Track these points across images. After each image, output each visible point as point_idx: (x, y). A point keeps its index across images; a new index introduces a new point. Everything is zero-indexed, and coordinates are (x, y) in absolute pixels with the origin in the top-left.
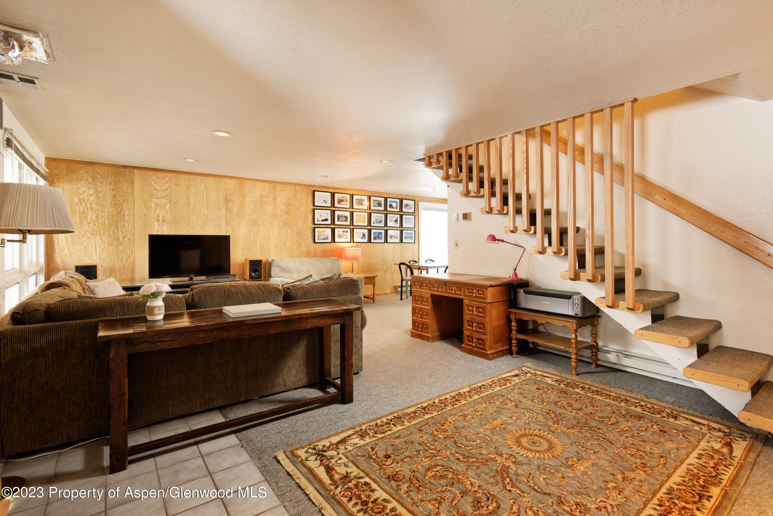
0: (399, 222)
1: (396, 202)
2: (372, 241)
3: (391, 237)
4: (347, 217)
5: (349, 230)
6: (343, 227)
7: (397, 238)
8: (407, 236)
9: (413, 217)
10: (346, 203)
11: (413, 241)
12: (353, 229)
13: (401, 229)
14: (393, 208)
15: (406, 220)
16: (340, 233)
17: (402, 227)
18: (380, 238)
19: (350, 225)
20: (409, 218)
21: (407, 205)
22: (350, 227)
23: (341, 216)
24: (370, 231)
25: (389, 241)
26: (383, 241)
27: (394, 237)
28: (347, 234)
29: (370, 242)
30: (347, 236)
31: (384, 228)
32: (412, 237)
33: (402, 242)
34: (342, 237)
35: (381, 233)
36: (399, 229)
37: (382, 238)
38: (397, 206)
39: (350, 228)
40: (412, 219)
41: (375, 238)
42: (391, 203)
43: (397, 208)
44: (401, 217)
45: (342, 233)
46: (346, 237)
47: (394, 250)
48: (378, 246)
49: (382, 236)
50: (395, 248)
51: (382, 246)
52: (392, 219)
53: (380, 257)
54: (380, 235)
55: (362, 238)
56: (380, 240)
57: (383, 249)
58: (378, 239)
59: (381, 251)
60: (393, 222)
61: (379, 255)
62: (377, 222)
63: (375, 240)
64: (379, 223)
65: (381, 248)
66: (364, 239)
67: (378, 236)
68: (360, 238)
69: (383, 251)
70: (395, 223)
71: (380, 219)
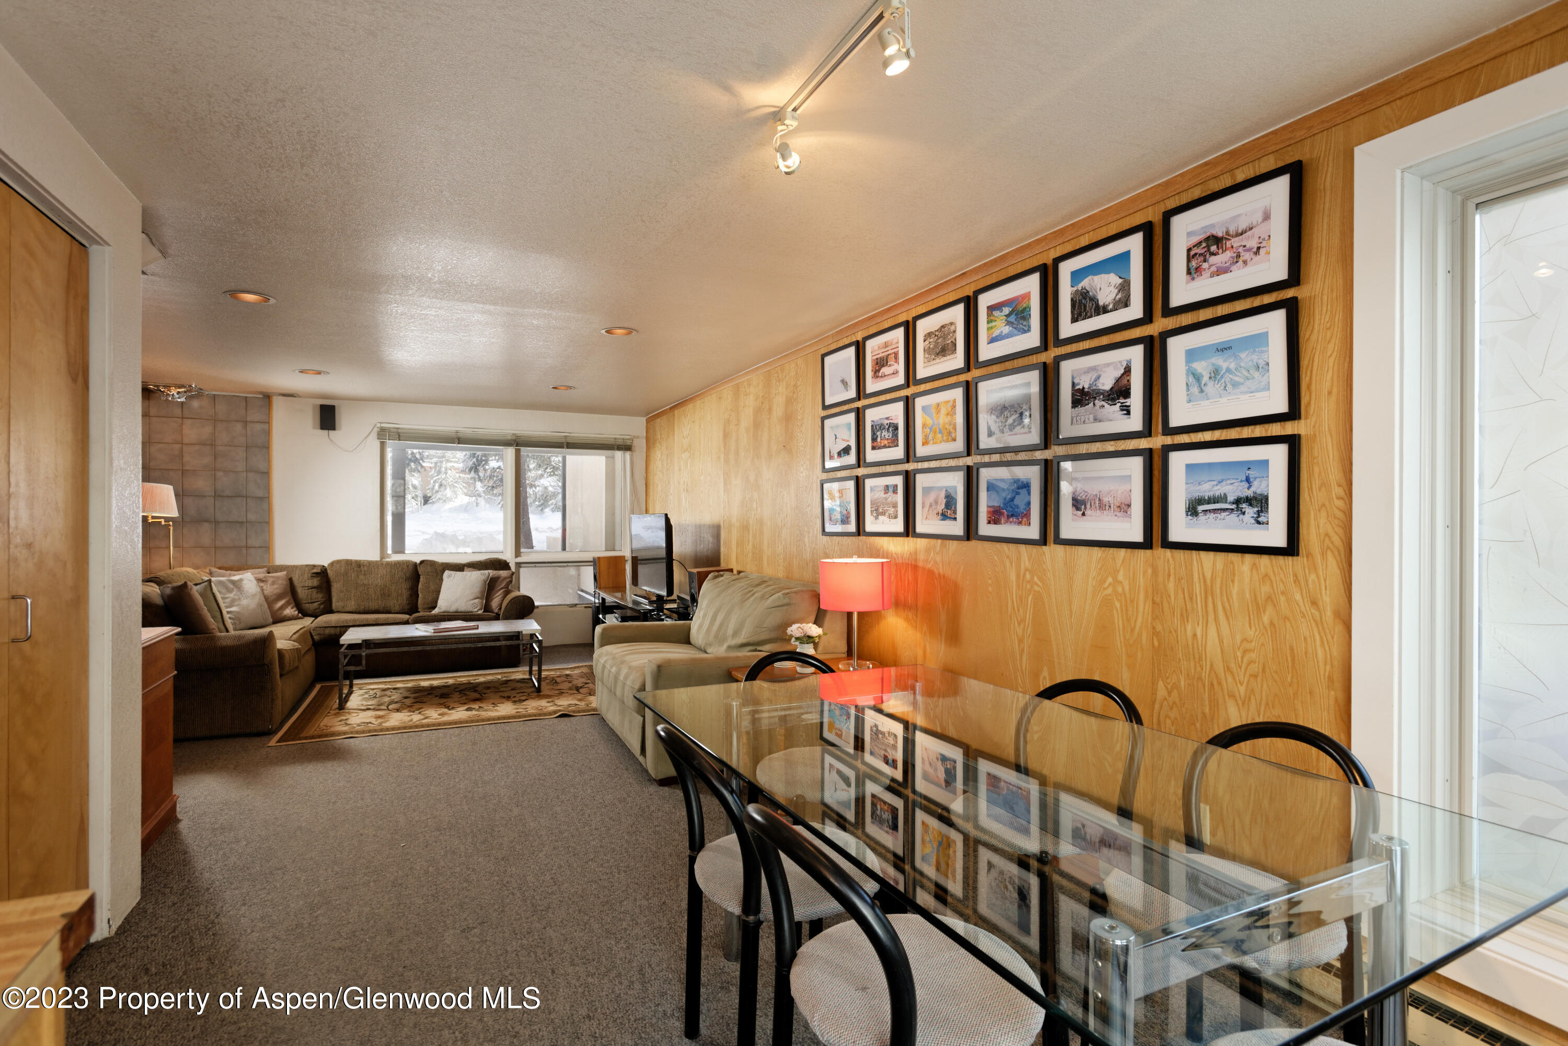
0: (1136, 400)
1: (1125, 259)
2: (985, 529)
3: (1078, 504)
4: (896, 428)
5: (901, 481)
6: (886, 469)
7: (1125, 507)
8: (1207, 489)
9: (1269, 320)
10: (896, 366)
11: (1279, 539)
12: (914, 473)
13: (1156, 441)
15: (1201, 367)
16: (877, 496)
17: (1163, 430)
18: (1022, 517)
19: (905, 461)
20: (1223, 348)
21: (1216, 240)
22: (903, 467)
23: (882, 427)
24: (971, 476)
25: (1068, 533)
26: (1032, 531)
27: (1102, 506)
28: (896, 498)
29: (976, 536)
30: (896, 506)
31: (1043, 454)
32: (1260, 502)
33: (1162, 544)
34: (883, 514)
35: (1021, 485)
36: (1140, 444)
37: (1028, 514)
38: (1124, 286)
39: (905, 473)
41: (995, 517)
42: (1085, 283)
43: (1123, 303)
45: (883, 495)
46: (892, 510)
47: (1109, 591)
48: (1008, 557)
49: (1029, 504)
50: (1110, 580)
51: (1029, 560)
52: (1086, 386)
53: (1019, 624)
54: (1017, 497)
55: (944, 516)
56: (1020, 523)
57: (1035, 578)
58: (1007, 522)
59: (1029, 587)
60: (1092, 404)
61: (1019, 611)
62: (1005, 426)
63: (995, 523)
64: (1011, 430)
65: (1027, 570)
66: (950, 518)
67: (1008, 502)
68: (938, 514)
69: (1036, 588)
70: (1114, 410)
71: (1016, 406)
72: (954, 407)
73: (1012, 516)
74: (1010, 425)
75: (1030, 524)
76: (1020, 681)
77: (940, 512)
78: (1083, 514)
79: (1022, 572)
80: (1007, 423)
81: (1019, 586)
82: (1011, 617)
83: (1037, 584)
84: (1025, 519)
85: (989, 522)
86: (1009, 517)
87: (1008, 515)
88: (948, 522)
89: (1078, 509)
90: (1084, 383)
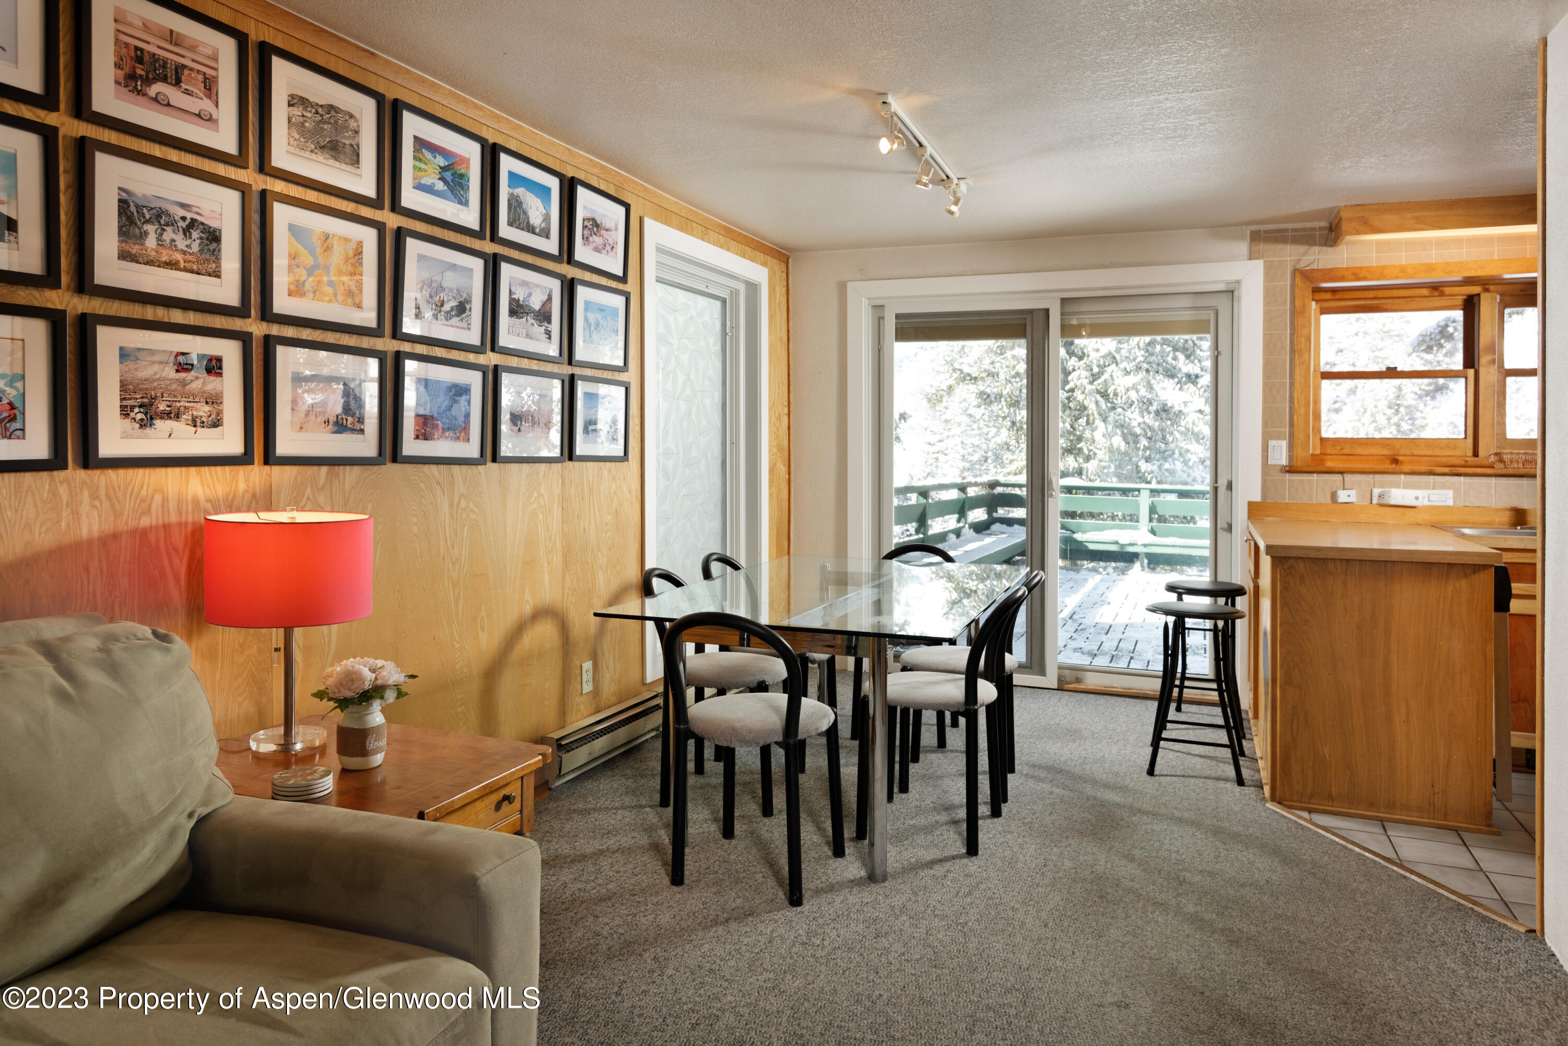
0: (555, 326)
1: (543, 191)
2: (411, 446)
3: (515, 419)
4: (213, 237)
5: (229, 351)
6: (178, 316)
7: (548, 426)
8: (596, 416)
9: (619, 301)
10: (206, 105)
11: (619, 450)
12: (269, 343)
13: (567, 370)
14: (530, 229)
15: (592, 317)
16: (146, 371)
17: (570, 363)
18: (460, 431)
19: (242, 312)
20: (601, 312)
21: (596, 225)
22: (237, 324)
23: (160, 217)
24: (393, 373)
25: (507, 448)
26: (472, 449)
27: (533, 424)
28: (212, 384)
29: (396, 456)
30: (214, 400)
31: (481, 359)
32: (614, 426)
33: (571, 458)
34: (173, 414)
35: (461, 391)
36: (555, 369)
37: (466, 428)
38: (547, 218)
39: (244, 338)
40: (615, 311)
41: (424, 432)
42: (518, 193)
43: (546, 234)
44: (569, 288)
45: (170, 372)
46: (203, 410)
47: (534, 506)
48: (438, 483)
49: (467, 416)
50: (535, 494)
51: (464, 483)
52: (521, 299)
53: (453, 564)
54: (455, 406)
55: (340, 427)
56: (458, 438)
57: (471, 505)
58: (442, 437)
59: (464, 516)
60: (524, 319)
61: (453, 547)
62: (440, 311)
63: (426, 439)
64: (447, 319)
65: (461, 495)
66: (353, 430)
67: (444, 412)
68: (327, 422)
69: (472, 516)
70: (539, 330)
71: (455, 291)
72: (358, 253)
73: (448, 429)
74: (447, 313)
75: (468, 440)
76: (456, 636)
77: (333, 419)
78: (519, 430)
79: (456, 500)
80: (443, 309)
81: (453, 518)
82: (444, 559)
83: (472, 511)
84: (463, 434)
85: (417, 437)
86: (444, 430)
87: (443, 429)
88: (346, 437)
89: (516, 425)
90: (520, 295)
